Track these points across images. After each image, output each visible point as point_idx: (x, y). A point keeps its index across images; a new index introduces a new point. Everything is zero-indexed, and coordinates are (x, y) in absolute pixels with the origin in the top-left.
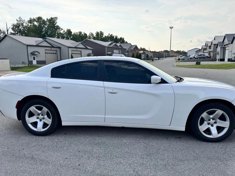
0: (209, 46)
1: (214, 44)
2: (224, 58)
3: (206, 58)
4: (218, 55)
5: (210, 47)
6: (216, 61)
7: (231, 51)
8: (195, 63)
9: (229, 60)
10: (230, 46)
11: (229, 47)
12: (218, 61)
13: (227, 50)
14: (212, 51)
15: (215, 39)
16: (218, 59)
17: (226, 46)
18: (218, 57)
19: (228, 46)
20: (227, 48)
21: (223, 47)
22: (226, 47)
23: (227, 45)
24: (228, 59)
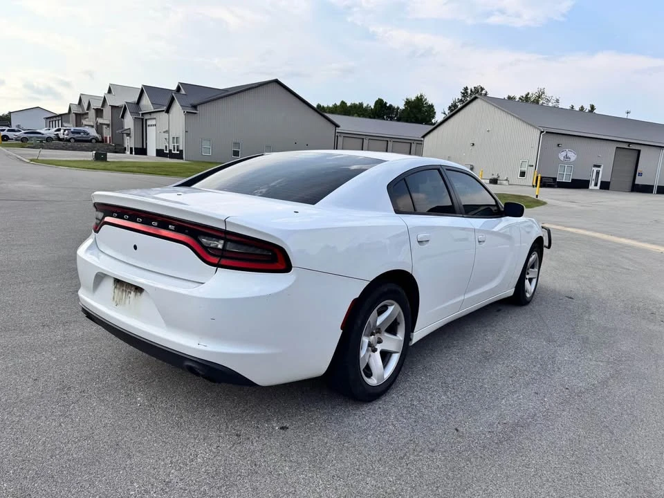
0: (95, 108)
1: (113, 107)
2: (145, 147)
3: (94, 141)
4: (128, 138)
5: (99, 112)
6: (124, 153)
7: (167, 132)
8: (90, 155)
9: (160, 153)
10: (158, 118)
11: (155, 119)
12: (131, 153)
13: (149, 126)
14: (108, 125)
15: (110, 91)
16: (131, 149)
17: (146, 117)
18: (129, 143)
19: (154, 116)
20: (149, 122)
21: (140, 117)
22: (146, 120)
23: (150, 113)
24: (157, 150)
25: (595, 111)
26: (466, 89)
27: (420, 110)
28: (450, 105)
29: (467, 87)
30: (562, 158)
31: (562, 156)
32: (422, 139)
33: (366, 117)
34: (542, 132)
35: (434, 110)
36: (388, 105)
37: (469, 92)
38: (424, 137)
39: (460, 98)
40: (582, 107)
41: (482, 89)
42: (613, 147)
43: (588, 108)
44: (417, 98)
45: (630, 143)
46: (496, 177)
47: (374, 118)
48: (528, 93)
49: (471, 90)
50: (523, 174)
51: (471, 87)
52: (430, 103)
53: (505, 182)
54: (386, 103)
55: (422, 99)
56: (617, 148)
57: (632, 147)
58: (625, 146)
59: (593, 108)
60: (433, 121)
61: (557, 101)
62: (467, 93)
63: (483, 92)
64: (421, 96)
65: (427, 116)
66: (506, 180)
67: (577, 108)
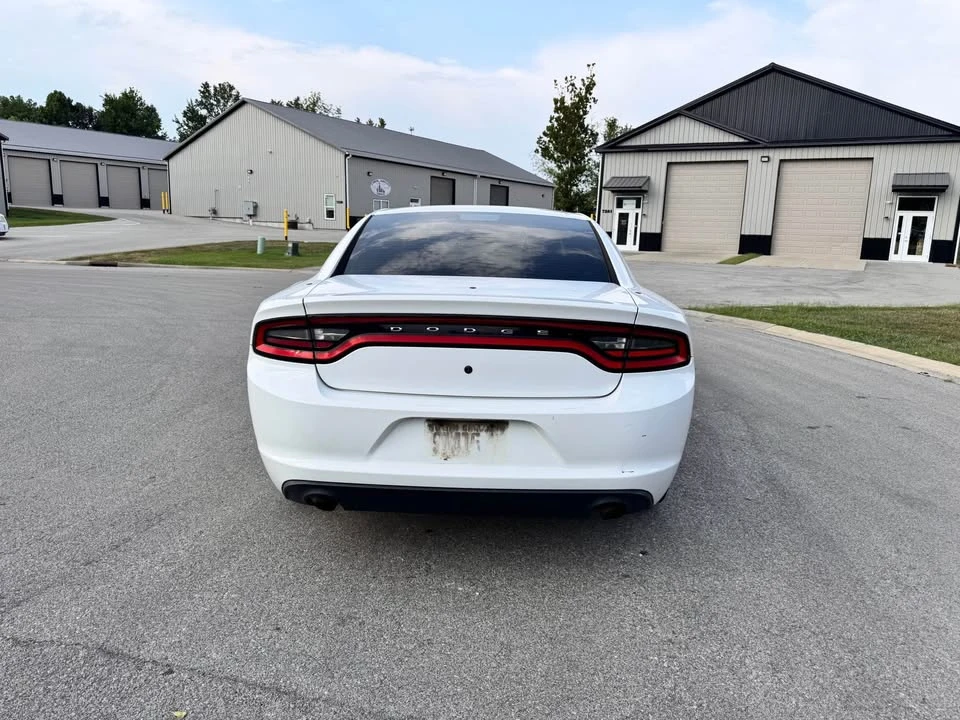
25: (386, 127)
26: (206, 86)
27: (134, 115)
28: (185, 109)
29: (207, 83)
30: (375, 192)
31: (374, 187)
32: (166, 163)
33: (34, 122)
34: (346, 156)
35: (157, 115)
36: (74, 103)
37: (212, 92)
38: (168, 158)
39: (199, 100)
40: (370, 122)
41: (232, 88)
42: (428, 175)
43: (377, 122)
44: (125, 94)
45: (444, 171)
46: (294, 219)
47: (50, 123)
48: (298, 99)
49: (215, 88)
50: (330, 214)
51: (214, 83)
52: (148, 103)
53: (307, 226)
54: (70, 101)
55: (133, 98)
56: (432, 177)
57: (447, 175)
58: (439, 174)
59: (382, 123)
60: (160, 134)
61: (339, 111)
62: (208, 91)
63: (234, 93)
64: (132, 91)
65: (148, 125)
66: (309, 223)
67: (364, 121)
